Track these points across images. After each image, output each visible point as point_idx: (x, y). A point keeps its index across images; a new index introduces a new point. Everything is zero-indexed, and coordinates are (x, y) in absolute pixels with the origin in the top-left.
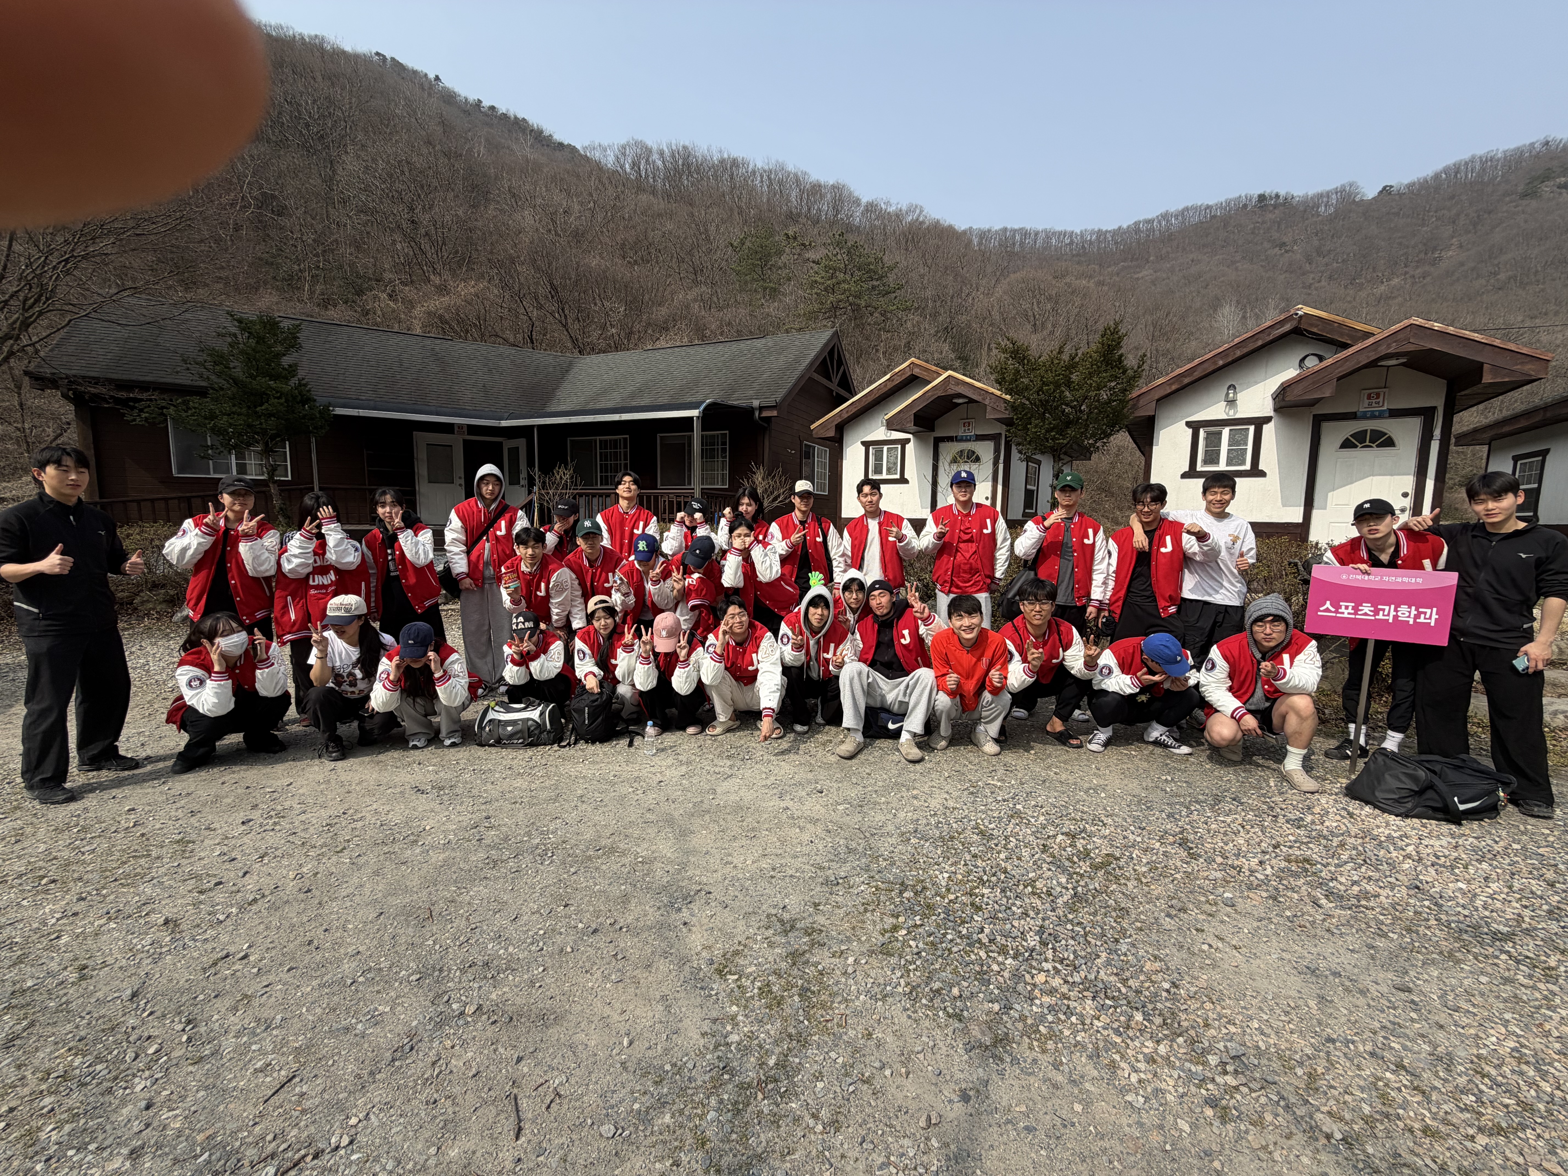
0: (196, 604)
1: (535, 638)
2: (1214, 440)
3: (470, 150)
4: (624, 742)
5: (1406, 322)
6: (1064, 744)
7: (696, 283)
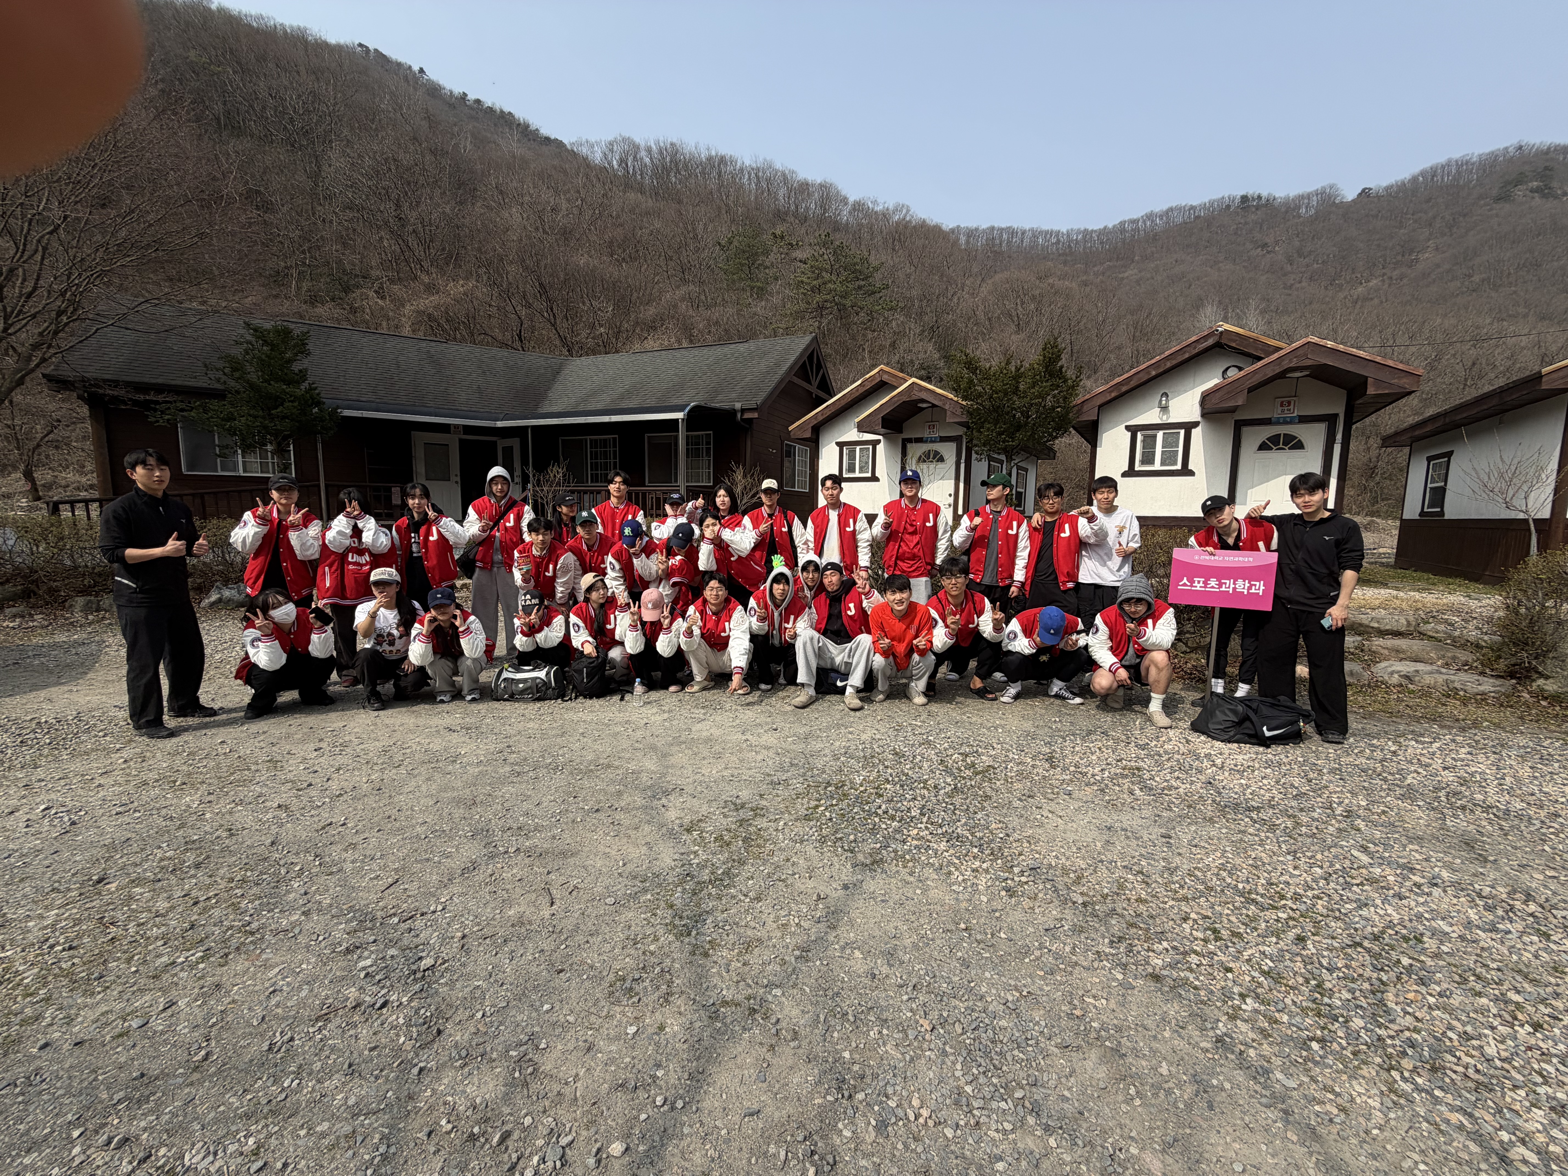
0: (255, 583)
1: (541, 612)
2: (1150, 442)
3: (456, 146)
4: (616, 698)
5: (1304, 341)
6: (982, 698)
7: (685, 281)
